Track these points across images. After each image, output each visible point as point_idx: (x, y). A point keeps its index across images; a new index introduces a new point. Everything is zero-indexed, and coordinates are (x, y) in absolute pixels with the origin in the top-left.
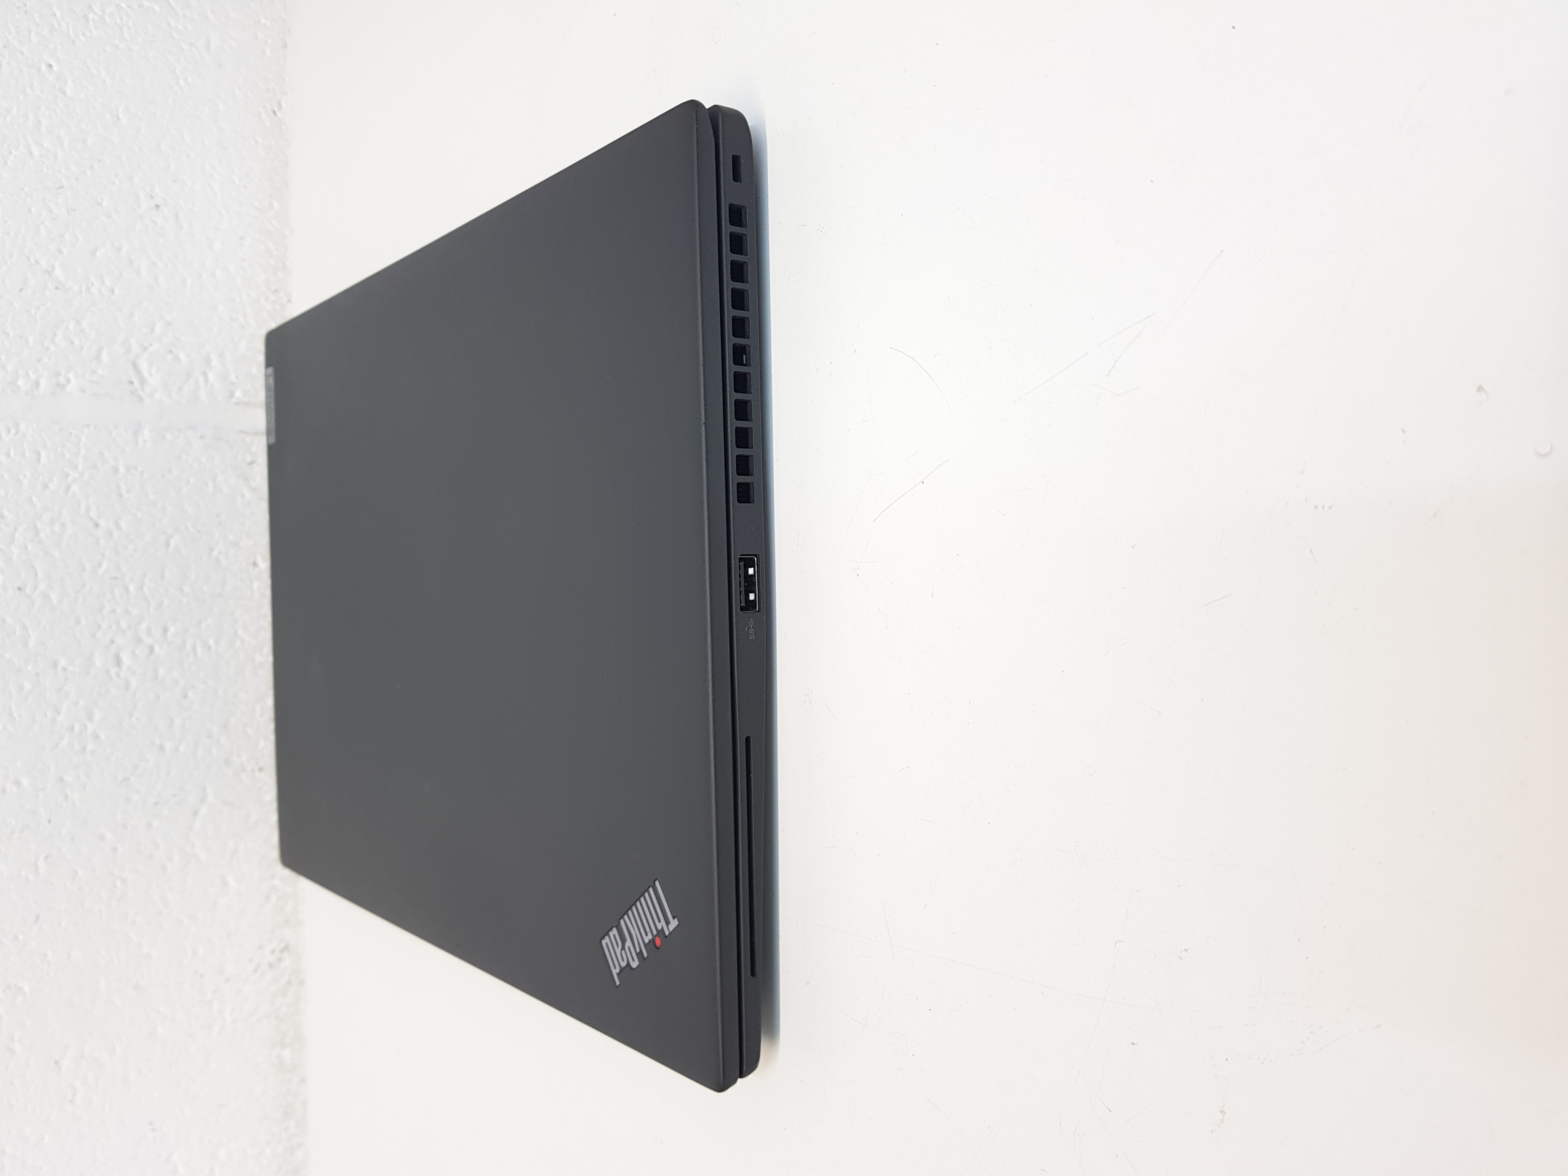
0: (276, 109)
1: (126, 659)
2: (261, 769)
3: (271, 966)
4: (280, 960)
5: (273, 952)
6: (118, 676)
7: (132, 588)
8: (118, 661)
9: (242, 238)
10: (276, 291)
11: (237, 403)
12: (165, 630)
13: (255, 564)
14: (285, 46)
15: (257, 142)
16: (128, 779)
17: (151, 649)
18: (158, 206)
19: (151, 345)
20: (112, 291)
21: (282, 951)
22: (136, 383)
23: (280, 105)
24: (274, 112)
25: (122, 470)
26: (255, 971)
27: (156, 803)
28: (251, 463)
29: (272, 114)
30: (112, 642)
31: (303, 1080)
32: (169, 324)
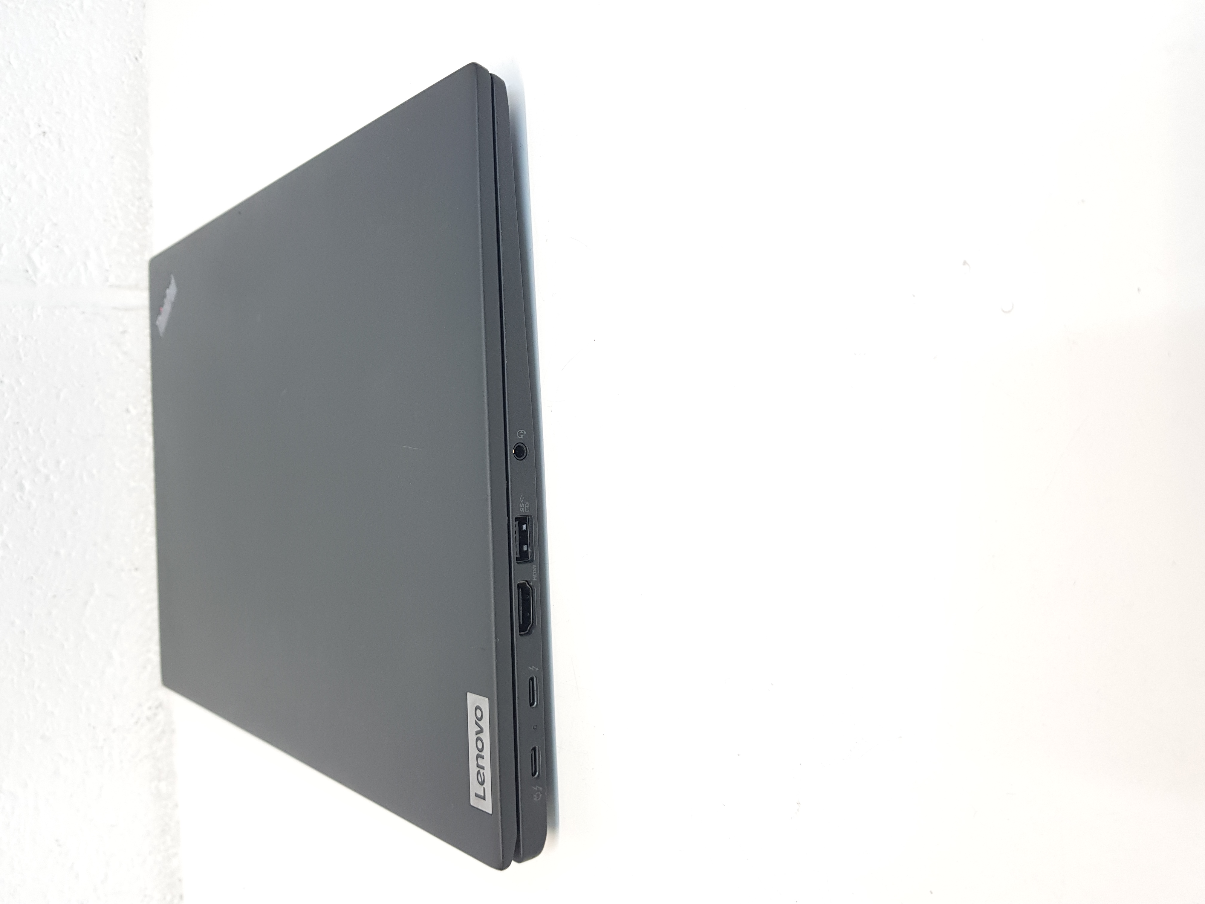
0: (137, 56)
1: (27, 485)
2: (136, 569)
3: (148, 719)
4: (155, 715)
5: (150, 708)
6: (21, 498)
7: (30, 430)
8: (21, 487)
9: (112, 157)
10: (140, 198)
11: (111, 286)
12: (58, 462)
13: (127, 411)
14: (144, 6)
15: (123, 82)
16: (32, 578)
17: (47, 478)
18: (44, 133)
19: (42, 241)
20: (10, 200)
21: (157, 708)
22: (31, 272)
23: (141, 53)
24: (136, 59)
25: (21, 339)
26: (136, 723)
27: (54, 596)
28: (124, 332)
29: (134, 59)
30: (16, 472)
31: (176, 806)
32: (56, 225)
